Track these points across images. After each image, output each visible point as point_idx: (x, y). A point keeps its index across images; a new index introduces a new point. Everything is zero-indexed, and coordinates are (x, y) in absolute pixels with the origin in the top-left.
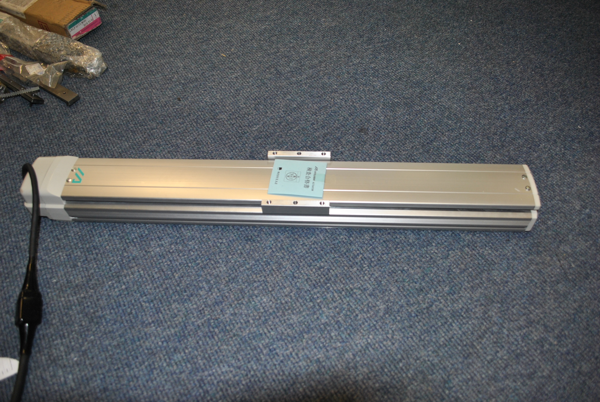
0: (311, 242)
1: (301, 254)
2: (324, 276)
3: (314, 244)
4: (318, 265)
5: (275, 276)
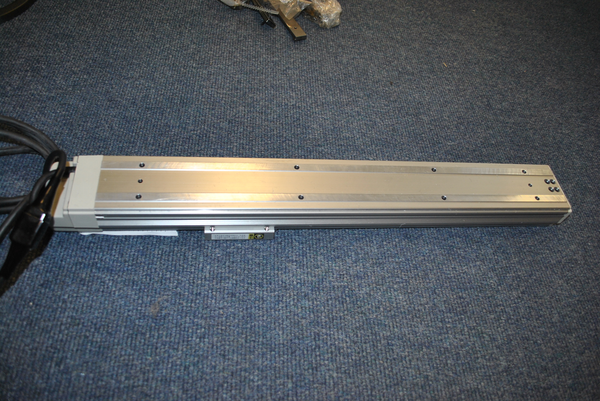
0: (462, 270)
1: (449, 276)
2: (462, 307)
3: (464, 273)
4: (460, 294)
5: (418, 281)
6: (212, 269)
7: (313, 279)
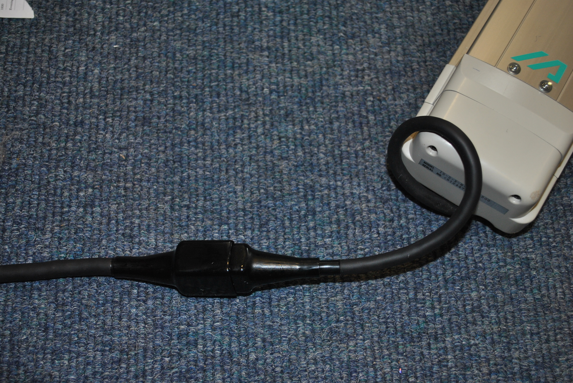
6: (104, 75)
7: (303, 81)
